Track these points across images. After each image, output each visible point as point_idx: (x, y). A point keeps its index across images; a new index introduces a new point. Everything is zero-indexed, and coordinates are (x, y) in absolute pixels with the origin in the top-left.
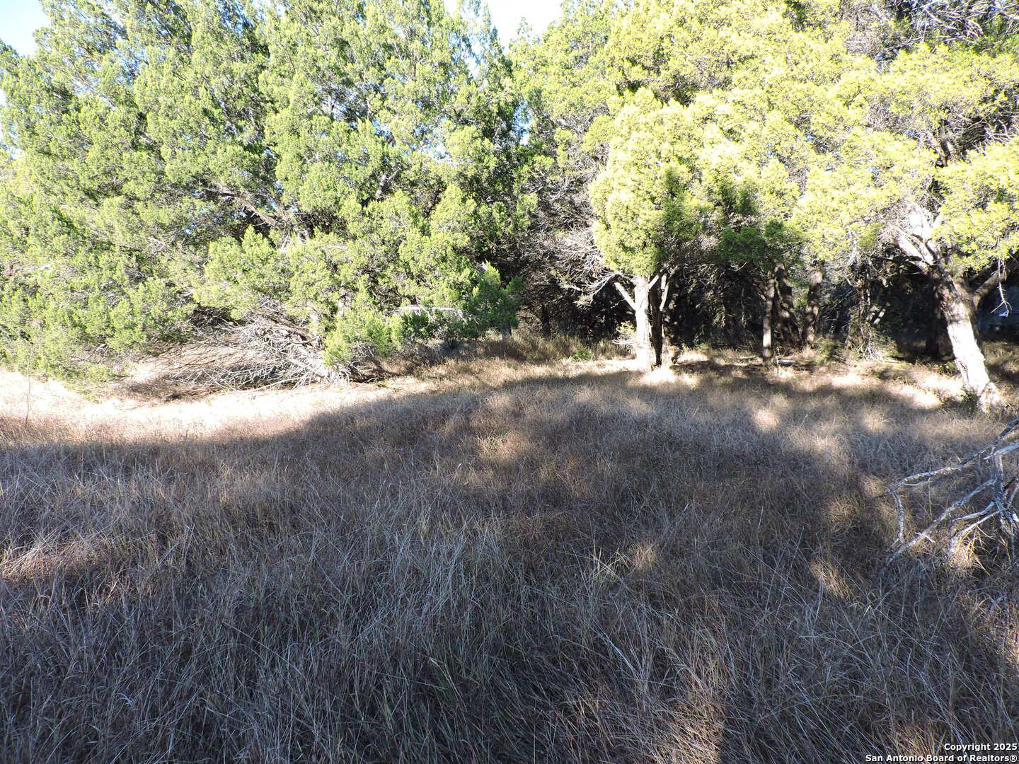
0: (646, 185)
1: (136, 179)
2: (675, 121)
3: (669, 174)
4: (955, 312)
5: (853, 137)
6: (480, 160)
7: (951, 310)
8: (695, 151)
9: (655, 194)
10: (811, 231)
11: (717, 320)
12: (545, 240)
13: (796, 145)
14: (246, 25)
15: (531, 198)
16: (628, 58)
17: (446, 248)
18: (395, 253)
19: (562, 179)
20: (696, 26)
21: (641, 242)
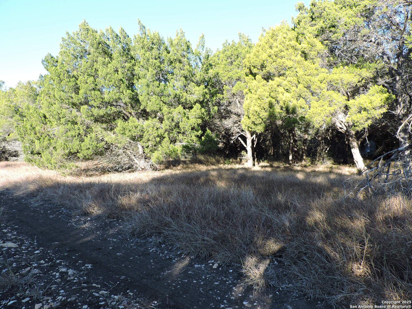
0: (262, 105)
2: (271, 86)
3: (270, 102)
4: (353, 145)
5: (323, 92)
6: (205, 96)
7: (352, 144)
8: (277, 95)
9: (265, 108)
10: (313, 119)
11: (270, 152)
12: (217, 121)
13: (307, 94)
14: (129, 51)
15: (216, 108)
16: (252, 66)
17: (195, 124)
18: (177, 126)
19: (225, 102)
20: (274, 58)
21: (260, 122)
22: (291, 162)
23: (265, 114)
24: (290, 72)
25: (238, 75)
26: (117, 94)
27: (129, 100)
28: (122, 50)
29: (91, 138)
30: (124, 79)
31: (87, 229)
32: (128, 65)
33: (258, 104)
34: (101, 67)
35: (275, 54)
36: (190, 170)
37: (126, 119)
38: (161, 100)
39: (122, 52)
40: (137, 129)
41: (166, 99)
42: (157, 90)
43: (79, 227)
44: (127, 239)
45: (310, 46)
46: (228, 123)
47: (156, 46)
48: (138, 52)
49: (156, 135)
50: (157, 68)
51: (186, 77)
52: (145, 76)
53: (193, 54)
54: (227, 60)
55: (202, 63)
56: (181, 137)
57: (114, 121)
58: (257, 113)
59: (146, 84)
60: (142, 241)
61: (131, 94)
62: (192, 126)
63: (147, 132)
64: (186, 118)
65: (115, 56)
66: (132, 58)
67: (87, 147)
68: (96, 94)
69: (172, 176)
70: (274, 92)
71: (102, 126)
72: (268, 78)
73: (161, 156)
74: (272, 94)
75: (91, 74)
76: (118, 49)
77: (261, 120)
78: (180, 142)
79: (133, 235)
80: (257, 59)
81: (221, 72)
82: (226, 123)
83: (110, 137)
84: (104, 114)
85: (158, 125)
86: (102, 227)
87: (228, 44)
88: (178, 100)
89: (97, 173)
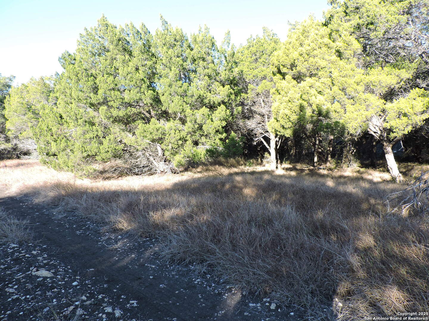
0: (293, 109)
1: (114, 100)
2: (304, 88)
3: (301, 104)
4: (388, 150)
5: (360, 96)
6: (230, 97)
7: (386, 149)
8: (309, 98)
9: (296, 111)
10: (348, 124)
11: (292, 152)
12: (241, 123)
13: (341, 97)
14: (149, 48)
15: (240, 108)
16: (282, 65)
17: (219, 127)
18: (200, 128)
19: (249, 102)
20: (306, 56)
21: (290, 126)
23: (294, 117)
24: (323, 72)
25: (263, 73)
26: (139, 95)
27: (151, 101)
28: (143, 47)
29: (110, 140)
30: (145, 79)
31: (120, 251)
32: (149, 63)
33: (288, 107)
34: (121, 65)
35: (307, 52)
36: (211, 174)
37: (147, 121)
38: (184, 101)
39: (143, 49)
40: (159, 131)
41: (189, 100)
42: (180, 90)
43: (110, 247)
44: (166, 265)
45: (345, 44)
46: (251, 124)
47: (179, 43)
48: (160, 49)
49: (179, 137)
50: (179, 66)
51: (209, 76)
52: (167, 76)
53: (218, 51)
54: (251, 57)
55: (226, 61)
56: (203, 139)
57: (133, 123)
58: (288, 117)
59: (168, 84)
60: (184, 269)
61: (152, 94)
62: (216, 129)
63: (169, 135)
64: (210, 120)
65: (136, 52)
66: (153, 55)
67: (106, 150)
68: (116, 94)
69: (194, 181)
70: (306, 94)
71: (120, 127)
72: (298, 78)
73: (183, 160)
74: (304, 96)
75: (111, 72)
76: (139, 46)
77: (291, 123)
78: (203, 144)
79: (172, 261)
80: (287, 58)
81: (245, 70)
82: (249, 124)
83: (129, 139)
84: (124, 115)
85: (180, 127)
86: (136, 249)
87: (252, 39)
88: (201, 102)
89: (114, 175)
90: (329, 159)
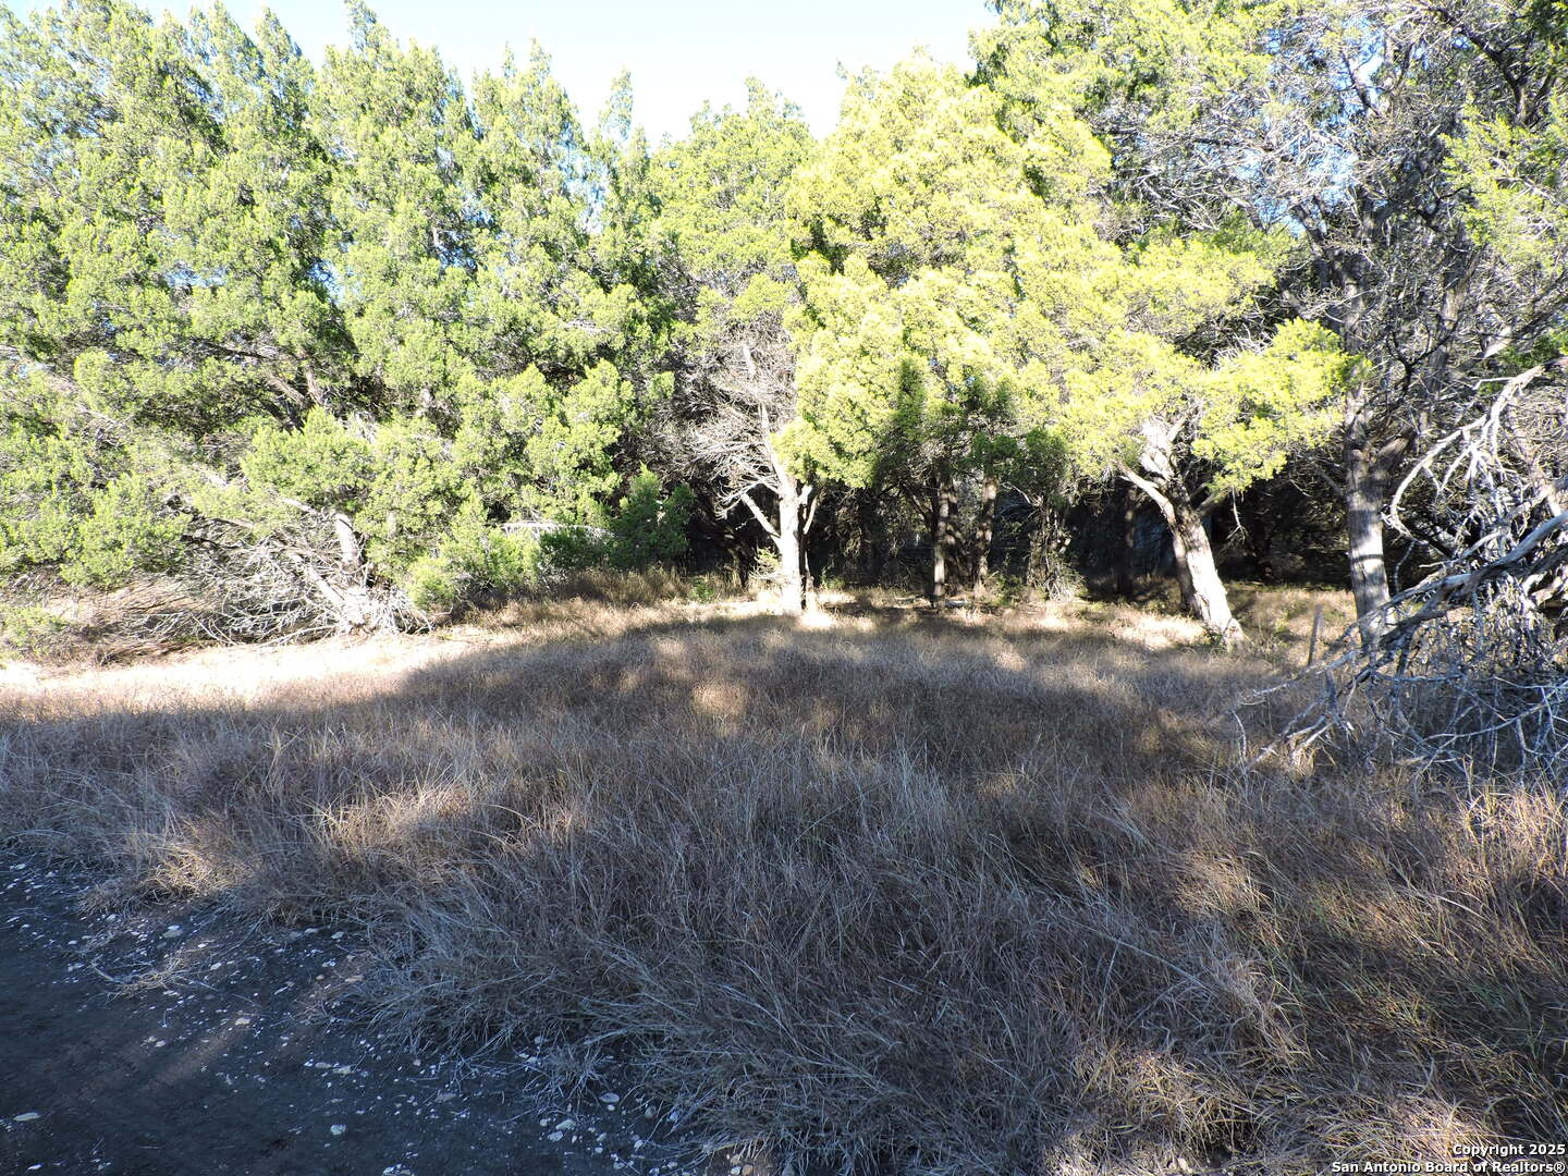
0: (878, 381)
1: (141, 327)
2: (917, 305)
3: (905, 366)
6: (632, 330)
8: (936, 341)
9: (889, 390)
10: (1076, 442)
11: (851, 548)
12: (669, 433)
13: (1050, 341)
14: (299, 117)
15: (668, 378)
16: (830, 216)
17: (592, 445)
18: (517, 449)
19: (702, 354)
20: (921, 188)
21: (865, 447)
22: (939, 591)
23: (881, 414)
24: (983, 250)
25: (755, 248)
26: (253, 307)
27: (307, 335)
28: (271, 110)
29: (125, 495)
30: (282, 243)
31: (175, 999)
32: (298, 179)
33: (859, 374)
34: (171, 178)
35: (925, 172)
36: (557, 631)
37: (292, 417)
38: (450, 342)
39: (269, 117)
40: (344, 461)
41: (471, 338)
42: (433, 296)
43: (127, 986)
44: (406, 1060)
45: (1060, 150)
46: (709, 440)
47: (424, 105)
48: (344, 123)
49: (427, 488)
50: (428, 199)
51: (550, 247)
52: (374, 235)
53: (586, 149)
54: (708, 186)
55: (617, 189)
56: (529, 496)
57: (230, 424)
58: (857, 412)
59: (383, 267)
60: (493, 1074)
61: (313, 306)
62: (582, 455)
63: (389, 476)
64: (555, 419)
65: (237, 132)
66: (315, 148)
67: (108, 539)
68: (151, 301)
69: (494, 660)
70: (926, 329)
71: (173, 444)
72: (892, 268)
73: (446, 579)
74: (916, 335)
75: (125, 210)
76: (253, 102)
77: (868, 436)
78: (528, 516)
79: (435, 1036)
80: (849, 190)
81: (686, 231)
82: (702, 439)
83: (210, 491)
84: (189, 393)
85: (435, 445)
86: (255, 984)
87: (711, 119)
88: (517, 348)
89: (148, 644)
90: (983, 570)
